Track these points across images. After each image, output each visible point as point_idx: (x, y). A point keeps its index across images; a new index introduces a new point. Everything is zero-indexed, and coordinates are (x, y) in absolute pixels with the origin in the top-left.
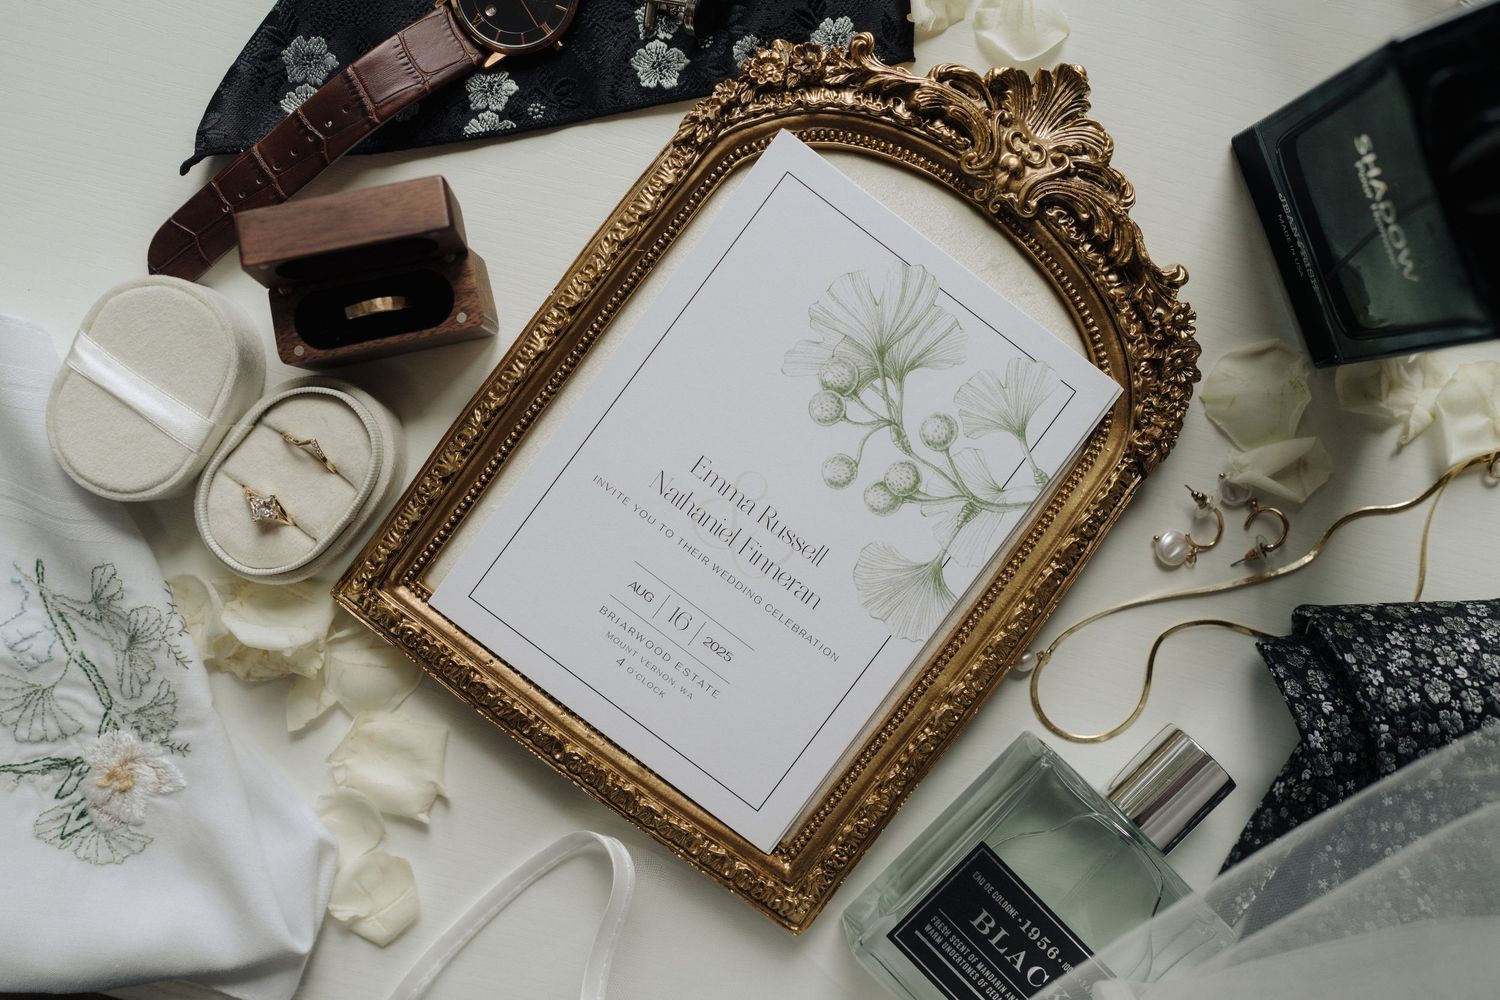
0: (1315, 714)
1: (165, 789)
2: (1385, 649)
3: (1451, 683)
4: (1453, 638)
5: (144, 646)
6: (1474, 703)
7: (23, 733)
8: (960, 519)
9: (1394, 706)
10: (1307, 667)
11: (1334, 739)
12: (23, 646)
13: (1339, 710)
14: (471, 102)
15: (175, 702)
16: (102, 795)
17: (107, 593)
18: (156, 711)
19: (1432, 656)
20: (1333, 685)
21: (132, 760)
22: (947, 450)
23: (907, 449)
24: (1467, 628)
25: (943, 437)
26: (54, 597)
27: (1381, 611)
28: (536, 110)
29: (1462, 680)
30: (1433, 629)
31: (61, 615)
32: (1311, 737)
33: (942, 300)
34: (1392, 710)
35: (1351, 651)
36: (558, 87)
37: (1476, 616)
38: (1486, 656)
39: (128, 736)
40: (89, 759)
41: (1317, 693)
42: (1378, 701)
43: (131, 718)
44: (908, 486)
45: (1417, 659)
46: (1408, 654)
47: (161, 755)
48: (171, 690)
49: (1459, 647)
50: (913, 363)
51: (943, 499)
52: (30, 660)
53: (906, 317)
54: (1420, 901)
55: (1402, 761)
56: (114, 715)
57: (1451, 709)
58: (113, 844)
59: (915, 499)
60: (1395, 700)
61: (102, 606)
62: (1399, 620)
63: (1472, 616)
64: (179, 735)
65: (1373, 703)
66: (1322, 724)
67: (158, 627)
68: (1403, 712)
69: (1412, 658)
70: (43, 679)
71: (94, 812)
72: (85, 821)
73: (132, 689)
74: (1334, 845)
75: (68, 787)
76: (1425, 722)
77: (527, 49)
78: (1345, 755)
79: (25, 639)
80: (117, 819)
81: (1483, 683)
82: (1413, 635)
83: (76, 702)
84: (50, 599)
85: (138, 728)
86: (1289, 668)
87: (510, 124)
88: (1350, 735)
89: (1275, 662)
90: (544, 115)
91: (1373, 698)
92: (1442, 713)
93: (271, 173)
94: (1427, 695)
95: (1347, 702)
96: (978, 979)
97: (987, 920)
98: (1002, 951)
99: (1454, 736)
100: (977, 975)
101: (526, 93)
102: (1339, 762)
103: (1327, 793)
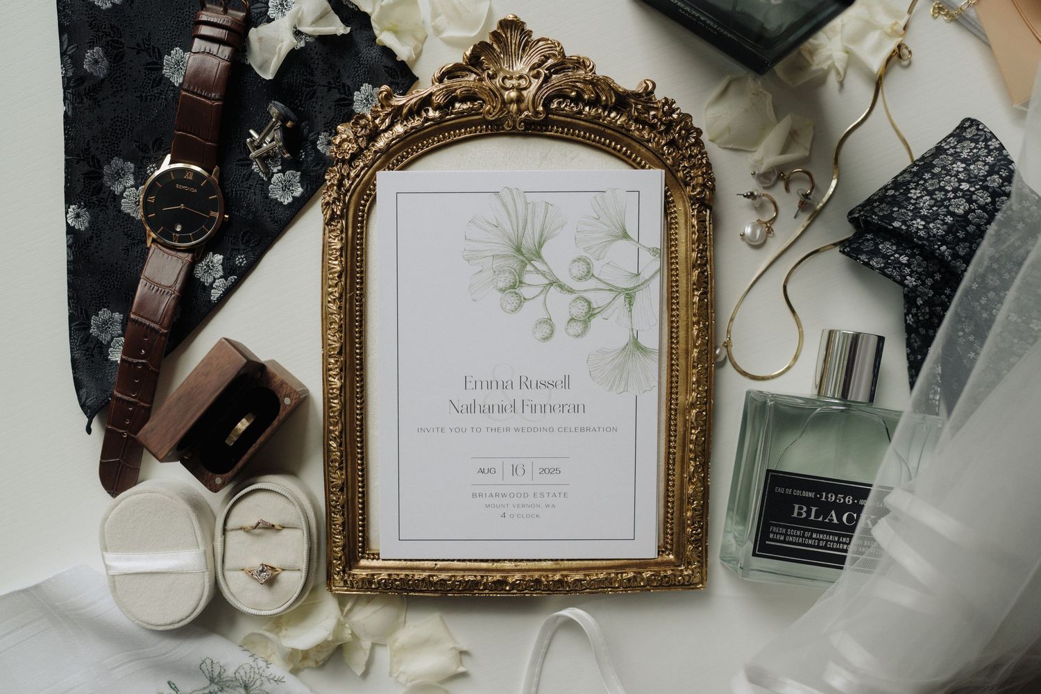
0: (899, 268)
2: (913, 204)
3: (963, 197)
4: (946, 170)
5: (254, 687)
6: (983, 198)
8: (627, 306)
9: (941, 232)
10: (876, 245)
11: (920, 274)
13: (911, 256)
14: (204, 283)
17: (216, 674)
19: (942, 189)
20: (898, 244)
22: (593, 275)
23: (571, 291)
24: (951, 158)
25: (586, 270)
27: (896, 184)
28: (240, 260)
29: (968, 190)
30: (932, 173)
32: (906, 282)
33: (530, 197)
34: (941, 236)
35: (895, 219)
36: (242, 240)
37: (951, 147)
38: (972, 167)
41: (893, 255)
42: (930, 236)
44: (586, 310)
45: (934, 196)
46: (928, 198)
49: (953, 173)
50: (540, 243)
51: (610, 303)
53: (518, 222)
54: (1032, 326)
55: (967, 260)
57: (974, 211)
59: (596, 314)
60: (938, 229)
61: (217, 681)
62: (909, 182)
63: (948, 149)
65: (927, 240)
66: (907, 271)
67: (254, 672)
68: (947, 232)
74: (962, 330)
76: (964, 228)
77: (211, 233)
78: (932, 277)
81: (981, 183)
82: (922, 185)
86: (867, 253)
87: (233, 278)
88: (927, 265)
89: (857, 255)
90: (246, 260)
91: (926, 237)
92: (970, 217)
93: (133, 400)
94: (954, 212)
95: (912, 249)
96: (819, 543)
97: (801, 508)
98: (821, 519)
99: (986, 224)
100: (817, 541)
101: (228, 256)
102: (932, 285)
103: (938, 305)
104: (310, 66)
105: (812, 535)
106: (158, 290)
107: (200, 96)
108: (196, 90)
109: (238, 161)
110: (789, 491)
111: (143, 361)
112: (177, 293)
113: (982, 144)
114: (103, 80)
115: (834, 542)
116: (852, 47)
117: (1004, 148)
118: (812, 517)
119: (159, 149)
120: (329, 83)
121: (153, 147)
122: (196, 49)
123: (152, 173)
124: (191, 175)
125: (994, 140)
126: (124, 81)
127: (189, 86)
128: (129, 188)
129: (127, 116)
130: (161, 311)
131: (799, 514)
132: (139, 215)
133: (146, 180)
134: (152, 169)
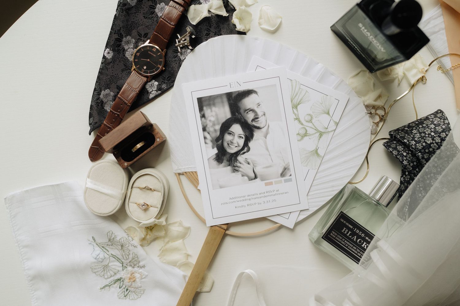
0: (402, 157)
1: (143, 277)
2: (413, 135)
3: (431, 137)
4: (428, 126)
5: (125, 247)
6: (438, 140)
7: (106, 277)
8: (319, 137)
9: (420, 148)
10: (396, 146)
11: (409, 161)
12: (98, 257)
13: (408, 154)
14: (148, 91)
15: (138, 256)
16: (130, 284)
17: (112, 238)
18: (134, 260)
19: (424, 133)
20: (404, 148)
21: (133, 273)
22: (312, 122)
23: (302, 124)
24: (430, 122)
25: (310, 119)
26: (100, 244)
27: (409, 126)
28: (164, 86)
29: (433, 136)
30: (423, 126)
31: (103, 247)
32: (404, 162)
33: (302, 87)
34: (420, 149)
35: (405, 139)
36: (167, 79)
37: (431, 118)
38: (437, 128)
39: (130, 268)
40: (123, 277)
41: (401, 151)
42: (416, 148)
43: (129, 264)
44: (304, 133)
45: (421, 135)
46: (419, 134)
47: (139, 270)
48: (136, 254)
49: (430, 128)
51: (314, 134)
52: (101, 260)
54: (443, 190)
55: (427, 160)
56: (124, 265)
57: (433, 143)
58: (137, 294)
59: (307, 136)
60: (420, 146)
61: (112, 241)
62: (414, 127)
63: (430, 119)
64: (141, 264)
65: (415, 149)
66: (405, 158)
67: (127, 241)
68: (423, 148)
69: (420, 135)
70: (105, 263)
71: (129, 288)
72: (128, 291)
73: (126, 257)
74: (419, 185)
75: (121, 285)
76: (429, 149)
77: (156, 73)
78: (413, 163)
79: (98, 256)
80: (135, 288)
81: (438, 134)
82: (418, 129)
83: (114, 265)
84: (99, 244)
85: (131, 266)
86: (392, 148)
87: (159, 92)
88: (412, 158)
89: (389, 148)
90: (166, 87)
91: (414, 148)
92: (432, 145)
93: (110, 126)
94: (426, 142)
95: (409, 151)
96: (346, 244)
97: (346, 230)
99: (436, 149)
101: (160, 83)
102: (412, 166)
103: (412, 174)
104: (210, 24)
105: (345, 240)
106: (131, 89)
107: (167, 22)
108: (166, 20)
109: (173, 50)
110: (345, 222)
111: (118, 113)
112: (138, 92)
113: (442, 120)
114: (133, 7)
115: (351, 247)
116: (406, 72)
117: (449, 124)
118: (348, 235)
119: (146, 37)
120: (216, 32)
121: (144, 36)
122: (170, 5)
123: (141, 45)
124: (155, 49)
125: (447, 120)
126: (140, 10)
127: (164, 17)
128: (130, 48)
129: (138, 22)
130: (130, 97)
131: (344, 232)
132: (131, 59)
133: (138, 47)
134: (141, 44)
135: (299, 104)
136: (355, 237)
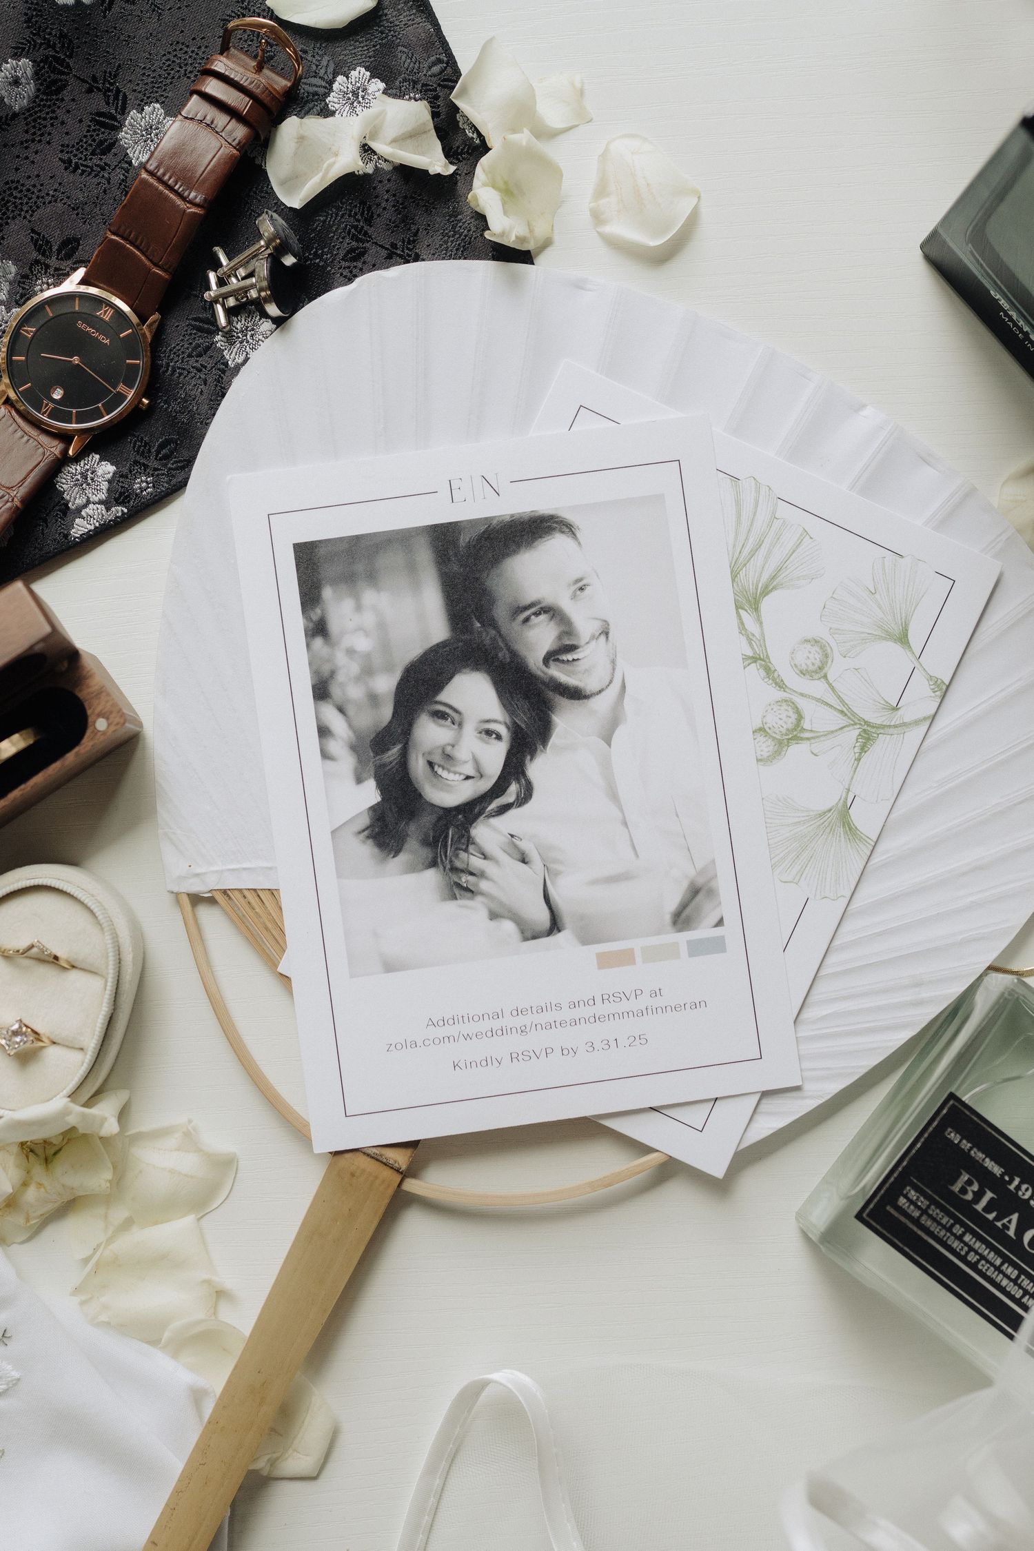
8: (857, 750)
14: (69, 501)
22: (825, 677)
23: (780, 685)
25: (818, 663)
28: (142, 484)
33: (784, 510)
36: (158, 452)
44: (790, 726)
50: (767, 586)
51: (832, 732)
53: (747, 539)
59: (802, 739)
77: (111, 421)
87: (119, 510)
90: (154, 486)
96: (967, 1253)
97: (969, 1183)
98: (991, 1216)
100: (966, 1249)
101: (125, 470)
104: (370, 207)
105: (964, 1234)
107: (171, 189)
108: (166, 178)
109: (195, 319)
110: (966, 1145)
112: (17, 502)
114: (15, 115)
115: (992, 1264)
118: (980, 1207)
119: (68, 256)
121: (59, 251)
122: (189, 112)
123: (42, 291)
124: (110, 312)
126: (49, 129)
127: (158, 167)
129: (34, 186)
131: (963, 1191)
133: (29, 299)
134: (45, 285)
135: (766, 591)
136: (1015, 1217)
